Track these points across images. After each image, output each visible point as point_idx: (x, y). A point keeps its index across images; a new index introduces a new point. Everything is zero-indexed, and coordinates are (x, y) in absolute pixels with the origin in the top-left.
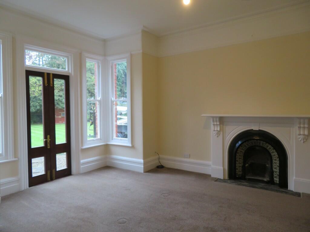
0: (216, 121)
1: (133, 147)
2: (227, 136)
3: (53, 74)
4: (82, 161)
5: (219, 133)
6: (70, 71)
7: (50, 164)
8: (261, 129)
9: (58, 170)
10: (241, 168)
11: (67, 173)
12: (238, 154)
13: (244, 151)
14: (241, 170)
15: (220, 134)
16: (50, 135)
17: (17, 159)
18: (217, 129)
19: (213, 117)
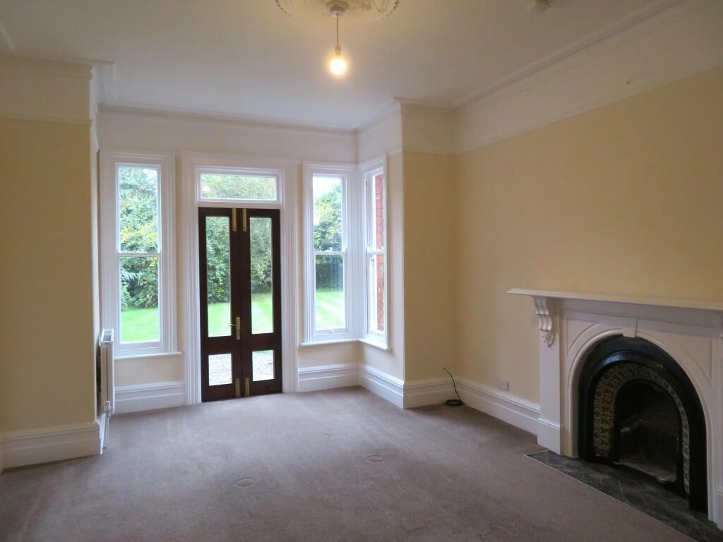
0: (543, 308)
1: (390, 351)
2: (569, 346)
3: (248, 210)
4: (300, 370)
5: (552, 337)
6: (281, 202)
7: (242, 368)
8: (640, 335)
9: (255, 379)
10: (607, 434)
11: (273, 387)
12: (599, 395)
13: (616, 392)
14: (607, 441)
15: (554, 340)
16: (241, 318)
17: (180, 353)
18: (547, 326)
19: (535, 297)
